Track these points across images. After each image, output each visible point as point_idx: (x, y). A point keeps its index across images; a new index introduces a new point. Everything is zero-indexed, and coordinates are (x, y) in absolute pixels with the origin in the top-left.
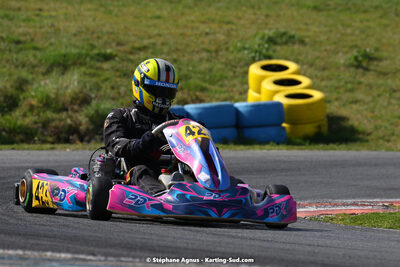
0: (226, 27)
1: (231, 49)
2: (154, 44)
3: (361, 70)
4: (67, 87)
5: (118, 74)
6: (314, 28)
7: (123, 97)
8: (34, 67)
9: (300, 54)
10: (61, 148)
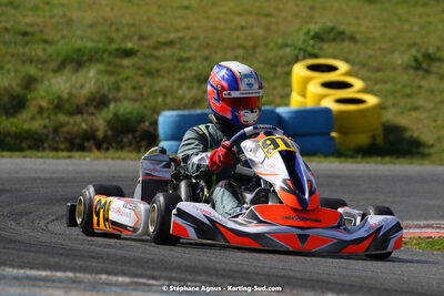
0: (264, 20)
1: (271, 45)
2: (182, 39)
3: (421, 73)
4: (82, 86)
5: (140, 72)
6: (366, 23)
7: (147, 99)
8: (44, 62)
9: (350, 52)
10: (80, 157)
